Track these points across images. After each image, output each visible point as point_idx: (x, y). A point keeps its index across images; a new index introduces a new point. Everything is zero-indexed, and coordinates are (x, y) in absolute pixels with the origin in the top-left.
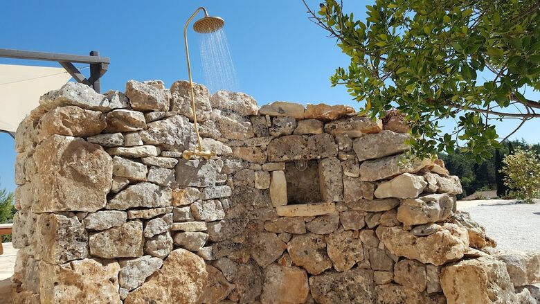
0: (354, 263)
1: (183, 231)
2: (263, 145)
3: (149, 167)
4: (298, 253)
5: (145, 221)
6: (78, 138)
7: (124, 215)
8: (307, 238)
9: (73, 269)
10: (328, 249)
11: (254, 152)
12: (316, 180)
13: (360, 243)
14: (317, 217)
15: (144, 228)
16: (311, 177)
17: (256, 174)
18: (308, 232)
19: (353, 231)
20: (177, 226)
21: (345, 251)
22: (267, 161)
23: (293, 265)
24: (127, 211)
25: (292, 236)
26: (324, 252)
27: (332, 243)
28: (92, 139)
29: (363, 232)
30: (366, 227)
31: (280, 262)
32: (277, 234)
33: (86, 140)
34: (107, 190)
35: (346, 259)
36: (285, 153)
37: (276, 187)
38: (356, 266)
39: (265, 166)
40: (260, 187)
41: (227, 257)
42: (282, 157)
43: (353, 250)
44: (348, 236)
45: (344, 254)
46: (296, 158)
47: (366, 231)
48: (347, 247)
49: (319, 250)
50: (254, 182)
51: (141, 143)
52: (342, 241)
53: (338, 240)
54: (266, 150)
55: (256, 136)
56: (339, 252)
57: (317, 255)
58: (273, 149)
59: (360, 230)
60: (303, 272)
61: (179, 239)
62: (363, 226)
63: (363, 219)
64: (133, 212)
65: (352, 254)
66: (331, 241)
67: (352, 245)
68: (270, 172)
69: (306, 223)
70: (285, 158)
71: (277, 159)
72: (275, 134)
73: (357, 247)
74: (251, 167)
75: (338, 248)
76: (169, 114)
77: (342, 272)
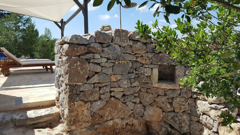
0: (183, 110)
1: (114, 91)
2: (150, 56)
3: (102, 67)
4: (160, 103)
5: (100, 88)
6: (76, 57)
7: (93, 86)
8: (165, 97)
9: (75, 105)
10: (173, 103)
11: (146, 60)
12: (173, 71)
13: (187, 103)
14: (170, 89)
15: (100, 90)
16: (171, 70)
17: (145, 69)
18: (165, 95)
19: (185, 98)
20: (112, 89)
21: (180, 105)
22: (151, 64)
23: (157, 106)
24: (93, 84)
25: (158, 95)
26: (171, 104)
27: (175, 101)
28: (81, 57)
29: (190, 99)
30: (191, 97)
31: (152, 105)
32: (152, 94)
33: (79, 57)
34: (87, 76)
35: (180, 108)
36: (159, 61)
37: (154, 75)
38: (184, 111)
39: (150, 66)
40: (147, 75)
41: (130, 101)
42: (158, 62)
43: (184, 105)
44: (183, 100)
45: (180, 106)
46: (164, 64)
47: (191, 99)
48: (182, 104)
49: (169, 103)
50: (144, 72)
51: (100, 57)
52: (180, 101)
53: (178, 100)
54: (151, 59)
55: (147, 52)
56: (178, 105)
57: (168, 105)
58: (154, 59)
59: (188, 98)
60: (161, 110)
61: (112, 94)
62: (190, 96)
63: (191, 94)
64: (96, 84)
65: (183, 107)
66: (175, 100)
67: (184, 103)
68: (151, 68)
69: (165, 91)
70: (159, 63)
71: (156, 63)
72: (156, 52)
73: (186, 105)
74: (144, 66)
75: (177, 104)
76: (111, 44)
77: (177, 113)
